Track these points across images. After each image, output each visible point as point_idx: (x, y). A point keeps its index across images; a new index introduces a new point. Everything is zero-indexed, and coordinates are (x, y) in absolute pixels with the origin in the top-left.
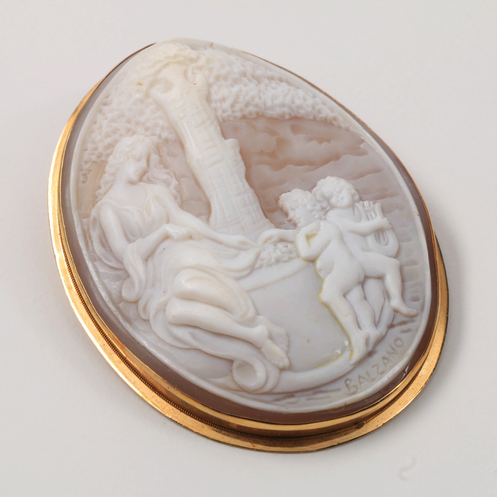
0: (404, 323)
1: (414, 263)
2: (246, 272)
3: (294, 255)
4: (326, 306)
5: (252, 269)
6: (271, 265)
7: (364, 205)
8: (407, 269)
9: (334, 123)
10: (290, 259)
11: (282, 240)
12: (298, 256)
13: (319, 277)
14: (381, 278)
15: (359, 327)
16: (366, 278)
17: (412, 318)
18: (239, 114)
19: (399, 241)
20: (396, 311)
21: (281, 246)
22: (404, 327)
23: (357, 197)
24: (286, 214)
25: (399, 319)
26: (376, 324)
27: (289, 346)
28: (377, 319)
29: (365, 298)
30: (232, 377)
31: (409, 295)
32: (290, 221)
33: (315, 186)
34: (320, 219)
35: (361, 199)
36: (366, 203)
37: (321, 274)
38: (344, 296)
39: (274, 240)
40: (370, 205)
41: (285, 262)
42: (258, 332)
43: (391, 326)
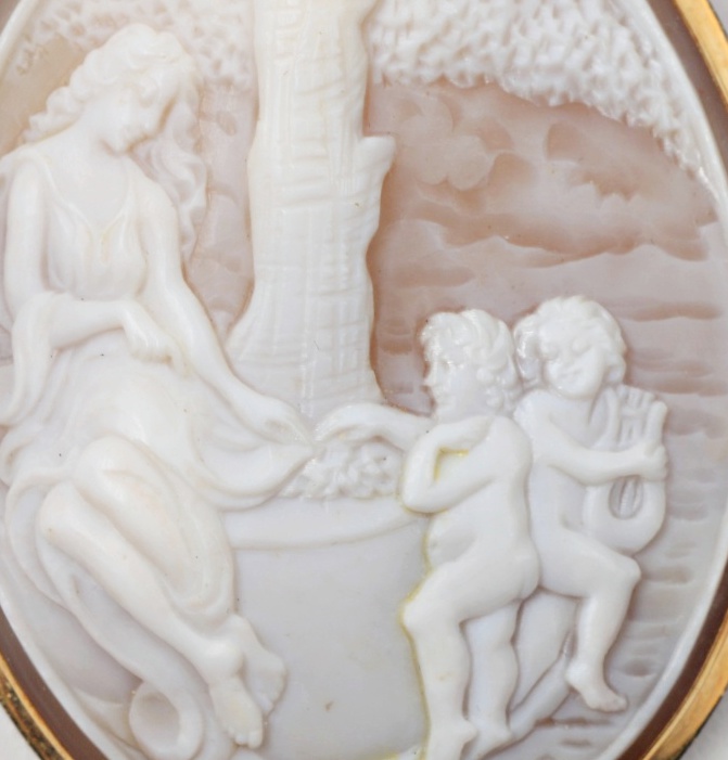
0: (581, 722)
1: (681, 576)
2: (251, 502)
3: (391, 486)
4: (408, 637)
5: (272, 495)
6: (322, 499)
7: (626, 397)
8: (654, 588)
9: (667, 143)
10: (376, 494)
11: (378, 439)
12: (398, 492)
13: (424, 556)
14: (576, 600)
15: (465, 709)
16: (540, 589)
17: (605, 717)
18: (428, 74)
19: (669, 511)
20: (572, 692)
21: (367, 455)
22: (578, 733)
23: (618, 374)
24: (426, 368)
25: (573, 711)
26: (509, 711)
27: (277, 702)
28: (518, 700)
29: (514, 640)
30: (127, 709)
31: (626, 656)
32: (426, 389)
33: (532, 310)
34: (500, 409)
35: (628, 380)
36: (635, 392)
37: (434, 554)
38: (463, 625)
39: (356, 436)
40: (640, 401)
41: (360, 499)
42: (215, 652)
43: (547, 721)
